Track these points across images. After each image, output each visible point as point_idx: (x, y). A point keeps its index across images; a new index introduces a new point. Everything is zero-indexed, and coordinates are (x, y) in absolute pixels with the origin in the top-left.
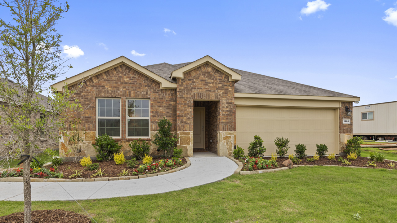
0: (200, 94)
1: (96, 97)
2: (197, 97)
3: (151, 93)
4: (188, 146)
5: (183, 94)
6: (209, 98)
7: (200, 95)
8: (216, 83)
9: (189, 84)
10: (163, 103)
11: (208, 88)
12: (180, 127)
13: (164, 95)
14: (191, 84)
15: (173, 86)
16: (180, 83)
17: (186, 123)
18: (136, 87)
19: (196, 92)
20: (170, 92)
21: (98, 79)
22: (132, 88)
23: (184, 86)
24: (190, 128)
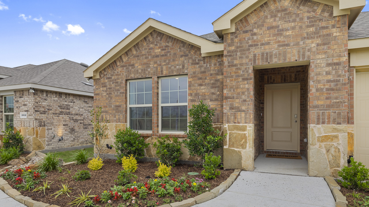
0: (267, 54)
1: (127, 80)
2: (260, 61)
3: (188, 65)
4: (243, 152)
5: (234, 59)
6: (285, 60)
7: (266, 56)
8: (301, 27)
9: (245, 39)
10: (206, 79)
11: (283, 40)
12: (228, 117)
13: (208, 66)
14: (249, 39)
15: (219, 47)
16: (230, 41)
17: (239, 110)
18: (169, 60)
19: (258, 51)
20: (217, 60)
21: (127, 57)
22: (165, 61)
23: (235, 44)
24: (246, 118)
